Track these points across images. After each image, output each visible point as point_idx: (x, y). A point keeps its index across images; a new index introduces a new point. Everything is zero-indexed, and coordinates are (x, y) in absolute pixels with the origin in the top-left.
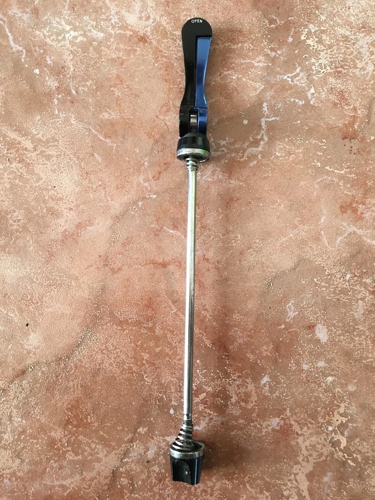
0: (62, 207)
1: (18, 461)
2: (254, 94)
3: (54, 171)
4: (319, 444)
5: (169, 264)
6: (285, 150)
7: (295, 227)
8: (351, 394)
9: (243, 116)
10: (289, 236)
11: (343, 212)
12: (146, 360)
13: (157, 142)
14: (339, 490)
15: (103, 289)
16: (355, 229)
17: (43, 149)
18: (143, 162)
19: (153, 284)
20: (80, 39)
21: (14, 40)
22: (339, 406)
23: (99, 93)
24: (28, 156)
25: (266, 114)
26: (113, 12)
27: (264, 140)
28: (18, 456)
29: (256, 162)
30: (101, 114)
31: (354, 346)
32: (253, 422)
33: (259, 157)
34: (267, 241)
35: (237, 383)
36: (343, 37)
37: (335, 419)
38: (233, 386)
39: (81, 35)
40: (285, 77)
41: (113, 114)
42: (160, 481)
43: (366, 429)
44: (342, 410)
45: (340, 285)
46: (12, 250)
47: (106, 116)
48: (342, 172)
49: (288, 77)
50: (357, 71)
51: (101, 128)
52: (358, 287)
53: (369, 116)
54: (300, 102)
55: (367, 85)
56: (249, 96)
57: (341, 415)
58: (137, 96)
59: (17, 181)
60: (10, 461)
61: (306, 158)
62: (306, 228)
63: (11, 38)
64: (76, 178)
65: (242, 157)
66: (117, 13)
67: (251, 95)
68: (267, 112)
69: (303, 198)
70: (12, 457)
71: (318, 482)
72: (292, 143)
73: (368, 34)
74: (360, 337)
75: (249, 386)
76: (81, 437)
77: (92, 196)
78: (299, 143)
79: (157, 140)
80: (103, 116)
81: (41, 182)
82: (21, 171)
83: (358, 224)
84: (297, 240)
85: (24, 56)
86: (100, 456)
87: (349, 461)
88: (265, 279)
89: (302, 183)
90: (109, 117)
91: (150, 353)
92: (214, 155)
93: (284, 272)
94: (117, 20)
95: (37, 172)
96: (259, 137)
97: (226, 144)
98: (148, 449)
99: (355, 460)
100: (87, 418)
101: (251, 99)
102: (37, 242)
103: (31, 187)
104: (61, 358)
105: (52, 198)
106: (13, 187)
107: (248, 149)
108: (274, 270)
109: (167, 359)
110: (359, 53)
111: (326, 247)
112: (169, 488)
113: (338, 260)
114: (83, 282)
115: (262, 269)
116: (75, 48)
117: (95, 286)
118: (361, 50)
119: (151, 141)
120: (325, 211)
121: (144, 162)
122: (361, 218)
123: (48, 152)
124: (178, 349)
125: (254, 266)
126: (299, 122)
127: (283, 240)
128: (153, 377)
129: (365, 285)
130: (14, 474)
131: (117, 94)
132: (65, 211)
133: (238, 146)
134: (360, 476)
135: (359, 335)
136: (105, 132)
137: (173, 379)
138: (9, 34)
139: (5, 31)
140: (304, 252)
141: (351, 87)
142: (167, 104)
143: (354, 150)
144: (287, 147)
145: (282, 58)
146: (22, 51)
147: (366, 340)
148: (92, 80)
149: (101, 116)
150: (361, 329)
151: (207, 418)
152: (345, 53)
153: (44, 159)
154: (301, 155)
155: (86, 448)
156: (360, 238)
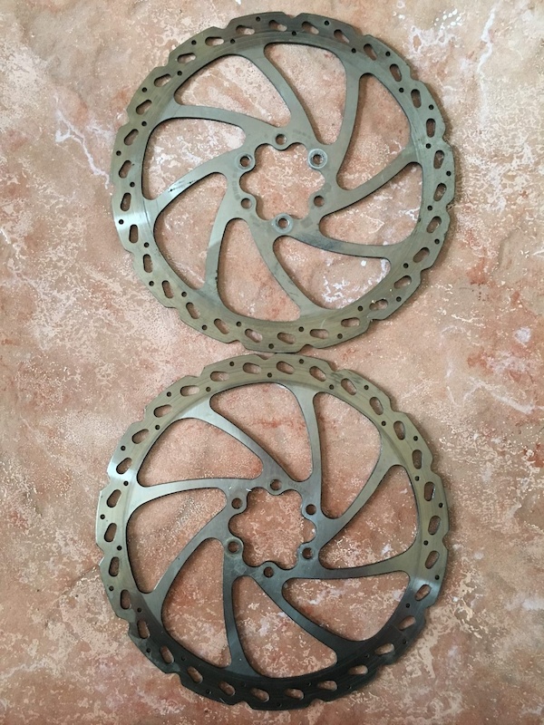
0: (158, 359)
1: (115, 645)
3: (147, 318)
4: (444, 616)
5: (280, 424)
8: (479, 563)
11: (470, 366)
12: (256, 530)
14: (465, 664)
15: (207, 452)
16: (483, 384)
17: (135, 293)
20: (173, 163)
21: (95, 162)
22: (465, 576)
23: (197, 228)
24: (117, 300)
26: (211, 133)
28: (116, 639)
31: (482, 511)
32: (373, 594)
35: (356, 553)
36: (472, 167)
37: (460, 589)
38: (352, 556)
39: (174, 159)
40: (408, 213)
42: (274, 660)
43: (494, 599)
44: (468, 580)
45: (467, 446)
46: (101, 408)
48: (470, 321)
49: (411, 213)
50: (487, 207)
52: (486, 448)
53: (499, 259)
55: (498, 223)
56: (368, 234)
57: (467, 585)
59: (105, 330)
60: (107, 645)
61: (431, 305)
62: (431, 383)
63: (91, 160)
64: (173, 326)
66: (216, 134)
69: (428, 349)
70: (108, 640)
71: (444, 656)
73: (501, 164)
74: (488, 501)
75: (369, 556)
76: (186, 616)
77: (191, 347)
81: (133, 331)
82: (109, 318)
83: (487, 379)
85: (107, 182)
86: (208, 635)
87: (475, 634)
89: (427, 333)
91: (260, 522)
94: (216, 143)
95: (127, 319)
98: (260, 627)
99: (481, 632)
100: (192, 595)
102: (129, 400)
103: (121, 337)
104: (161, 530)
105: (145, 349)
106: (100, 337)
109: (280, 528)
110: (491, 186)
111: (452, 404)
112: (284, 668)
113: (465, 418)
114: (184, 445)
116: (168, 174)
117: (197, 448)
118: (493, 182)
120: (451, 364)
122: (489, 372)
123: (140, 297)
124: (292, 518)
128: (264, 548)
129: (494, 446)
130: (111, 658)
132: (161, 364)
134: (487, 649)
135: (488, 500)
137: (286, 550)
138: (89, 155)
139: (83, 151)
141: (480, 224)
143: (484, 296)
145: (404, 190)
146: (104, 176)
147: (494, 505)
148: (189, 213)
150: (490, 492)
151: (324, 592)
152: (474, 186)
153: (135, 304)
155: (192, 627)
156: (489, 393)
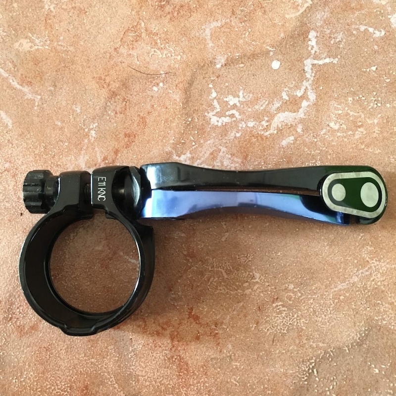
2: (293, 16)
6: (348, 119)
7: (363, 264)
9: (271, 53)
10: (351, 281)
13: (114, 94)
18: (86, 130)
19: (93, 360)
25: (313, 52)
27: (308, 99)
29: (292, 138)
30: (17, 41)
33: (299, 130)
34: (309, 288)
41: (37, 41)
47: (24, 45)
51: (15, 66)
54: (376, 32)
58: (82, 11)
65: (267, 128)
67: (287, 16)
68: (316, 48)
72: (360, 106)
78: (372, 108)
79: (114, 93)
80: (21, 45)
84: (366, 288)
88: (303, 362)
90: (31, 47)
92: (216, 124)
93: (339, 348)
96: (299, 93)
97: (238, 104)
101: (287, 25)
107: (279, 115)
108: (321, 345)
115: (297, 342)
119: (104, 93)
121: (90, 130)
125: (283, 335)
126: (374, 68)
127: (340, 287)
131: (47, 7)
133: (262, 108)
136: (22, 75)
140: (379, 312)
142: (135, 29)
144: (351, 113)
149: (16, 45)
154: (377, 129)
